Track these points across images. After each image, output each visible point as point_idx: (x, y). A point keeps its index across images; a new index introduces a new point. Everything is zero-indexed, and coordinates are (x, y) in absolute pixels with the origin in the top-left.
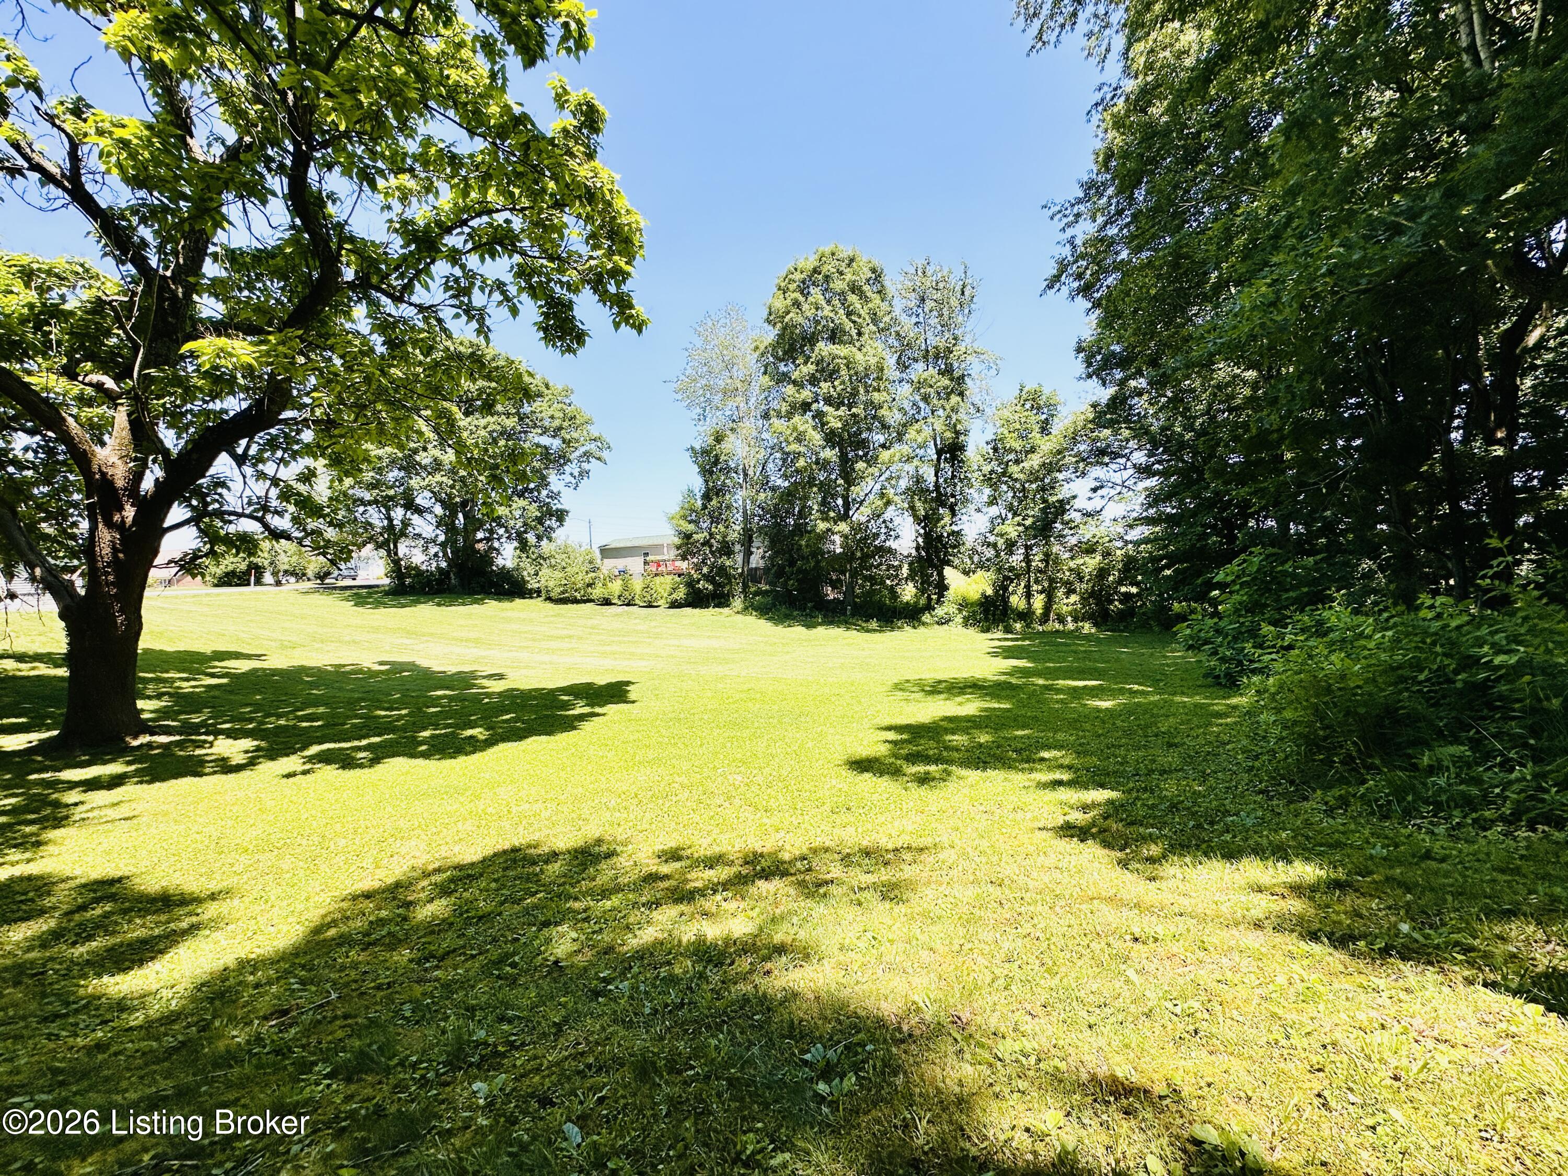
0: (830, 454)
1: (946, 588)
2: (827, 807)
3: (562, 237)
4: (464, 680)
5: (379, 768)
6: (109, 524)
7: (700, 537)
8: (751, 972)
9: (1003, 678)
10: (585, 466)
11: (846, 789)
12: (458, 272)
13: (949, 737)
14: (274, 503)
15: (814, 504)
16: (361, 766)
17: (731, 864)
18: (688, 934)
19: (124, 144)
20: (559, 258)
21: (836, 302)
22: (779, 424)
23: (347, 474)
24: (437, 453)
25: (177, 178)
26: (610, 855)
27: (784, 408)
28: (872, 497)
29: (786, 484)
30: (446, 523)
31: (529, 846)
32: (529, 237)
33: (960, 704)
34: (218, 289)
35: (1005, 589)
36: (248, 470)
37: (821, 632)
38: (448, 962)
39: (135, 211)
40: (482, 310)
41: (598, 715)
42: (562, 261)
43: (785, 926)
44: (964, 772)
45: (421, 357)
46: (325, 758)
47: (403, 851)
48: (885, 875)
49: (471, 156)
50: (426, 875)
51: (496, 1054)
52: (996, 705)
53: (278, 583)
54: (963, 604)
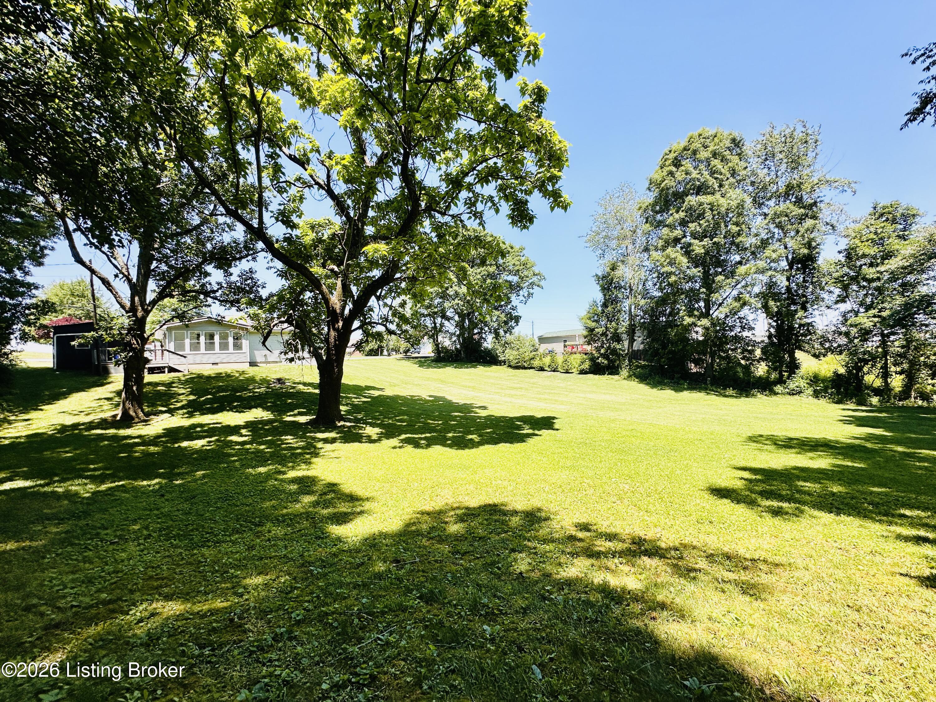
0: (696, 272)
1: (797, 367)
2: (694, 518)
3: (523, 165)
4: (466, 408)
5: (430, 449)
6: (334, 329)
7: (600, 330)
8: (642, 614)
9: (857, 442)
10: (531, 291)
11: (708, 507)
12: (471, 195)
13: (801, 483)
14: (390, 318)
15: (682, 308)
16: (422, 447)
17: (624, 541)
18: (598, 578)
19: (345, 166)
20: (521, 177)
21: (702, 166)
22: (656, 255)
23: (419, 302)
24: (457, 288)
25: (361, 176)
26: (547, 519)
27: (661, 243)
28: (729, 300)
29: (660, 294)
30: (460, 325)
31: (502, 505)
32: (506, 169)
33: (811, 458)
34: (374, 221)
35: (860, 369)
36: (381, 303)
37: (686, 394)
38: (466, 557)
39: (346, 193)
40: (481, 213)
41: (537, 435)
42: (522, 179)
43: (665, 592)
44: (816, 513)
45: (452, 241)
46: (408, 441)
47: (442, 494)
48: (744, 576)
49: (479, 133)
50: (454, 509)
51: (493, 613)
52: (850, 464)
53: (389, 355)
54: (815, 380)
